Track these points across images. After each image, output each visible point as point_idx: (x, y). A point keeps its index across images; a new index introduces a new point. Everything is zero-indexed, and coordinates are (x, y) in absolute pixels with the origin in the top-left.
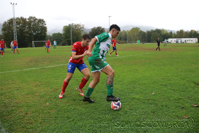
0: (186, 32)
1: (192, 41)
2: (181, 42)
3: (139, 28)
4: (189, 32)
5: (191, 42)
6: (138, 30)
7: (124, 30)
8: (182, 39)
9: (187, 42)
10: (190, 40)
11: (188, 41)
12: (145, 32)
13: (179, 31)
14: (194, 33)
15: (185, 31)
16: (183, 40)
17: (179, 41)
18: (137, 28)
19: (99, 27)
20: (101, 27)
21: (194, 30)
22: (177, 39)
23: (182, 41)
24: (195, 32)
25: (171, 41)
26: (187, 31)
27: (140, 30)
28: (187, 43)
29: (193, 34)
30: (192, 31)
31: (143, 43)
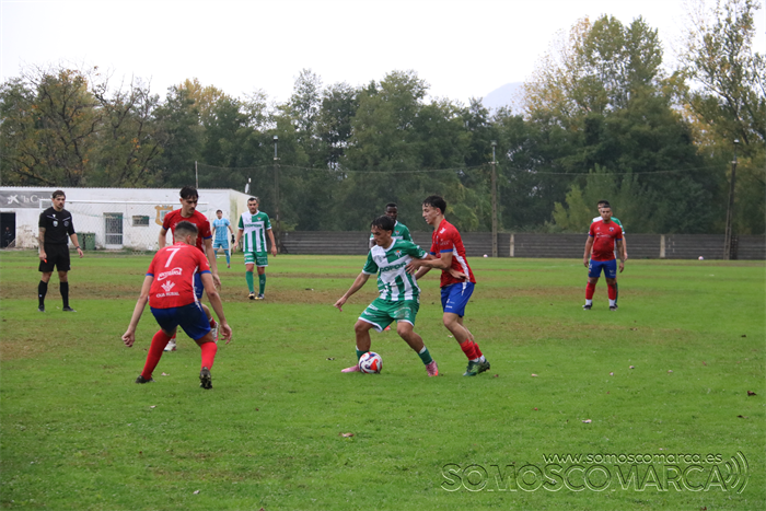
0: (120, 114)
4: (160, 113)
9: (132, 236)
11: (143, 221)
13: (32, 87)
14: (213, 132)
15: (108, 96)
21: (213, 91)
24: (228, 110)
26: (127, 91)
28: (130, 251)
29: (203, 141)
30: (187, 97)
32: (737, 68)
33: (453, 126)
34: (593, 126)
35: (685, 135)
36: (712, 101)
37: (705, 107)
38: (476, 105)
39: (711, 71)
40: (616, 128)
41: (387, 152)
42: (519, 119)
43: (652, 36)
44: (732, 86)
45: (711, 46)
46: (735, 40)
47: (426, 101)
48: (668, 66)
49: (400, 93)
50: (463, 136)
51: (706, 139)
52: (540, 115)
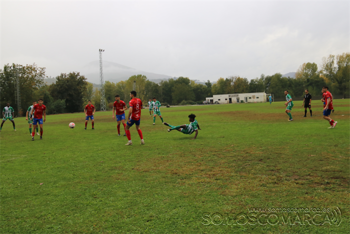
1: (257, 98)
2: (238, 100)
3: (145, 77)
5: (256, 100)
6: (143, 81)
7: (108, 82)
8: (239, 94)
9: (249, 100)
10: (254, 97)
12: (157, 85)
16: (242, 96)
17: (234, 99)
18: (141, 75)
19: (74, 74)
20: (78, 73)
22: (229, 96)
23: (240, 100)
25: (219, 100)
27: (147, 80)
28: (249, 103)
31: (168, 107)
32: (331, 69)
33: (286, 81)
34: (308, 80)
35: (323, 80)
36: (328, 75)
37: (327, 76)
38: (289, 77)
39: (327, 70)
40: (312, 80)
41: (277, 86)
42: (295, 79)
43: (316, 65)
44: (331, 72)
45: (327, 66)
46: (331, 65)
47: (281, 77)
48: (319, 69)
49: (278, 76)
50: (288, 82)
51: (327, 81)
52: (299, 79)
